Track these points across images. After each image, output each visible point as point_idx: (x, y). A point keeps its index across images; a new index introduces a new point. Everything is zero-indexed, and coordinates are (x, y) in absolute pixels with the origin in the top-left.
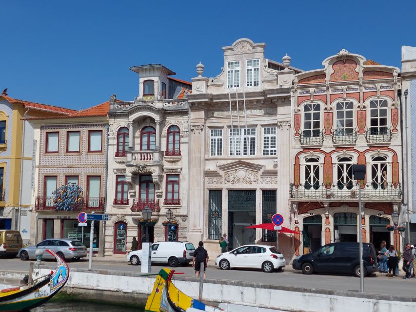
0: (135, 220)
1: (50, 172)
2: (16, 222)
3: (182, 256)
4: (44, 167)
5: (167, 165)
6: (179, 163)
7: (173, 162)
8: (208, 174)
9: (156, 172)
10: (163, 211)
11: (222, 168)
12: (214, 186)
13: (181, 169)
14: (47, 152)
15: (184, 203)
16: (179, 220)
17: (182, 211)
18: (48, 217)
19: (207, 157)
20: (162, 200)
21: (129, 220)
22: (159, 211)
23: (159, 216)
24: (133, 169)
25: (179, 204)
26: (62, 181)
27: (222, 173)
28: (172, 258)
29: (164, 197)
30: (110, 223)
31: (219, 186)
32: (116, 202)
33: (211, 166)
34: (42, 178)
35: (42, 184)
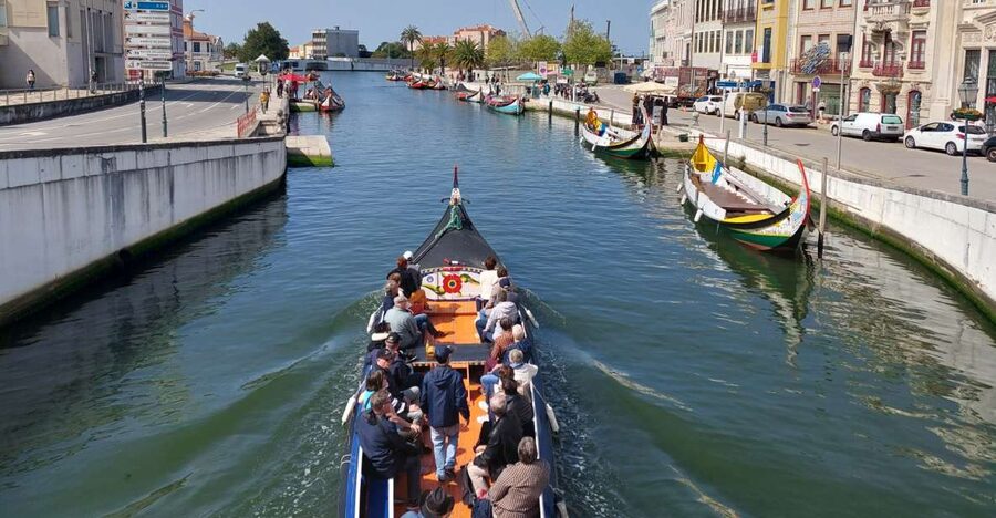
0: (879, 87)
1: (805, 31)
2: (780, 85)
3: (875, 129)
4: (802, 25)
5: (914, 19)
6: (927, 16)
7: (920, 15)
8: (966, 28)
9: (895, 28)
10: (907, 76)
11: (981, 19)
12: (971, 45)
13: (928, 24)
14: (805, 9)
15: (929, 67)
16: (922, 88)
17: (926, 77)
18: (802, 80)
19: (964, 6)
20: (906, 62)
21: (873, 86)
22: (902, 76)
23: (902, 82)
24: (873, 26)
25: (923, 68)
26: (815, 38)
27: (981, 26)
28: (866, 131)
29: (909, 59)
30: (856, 88)
31: (977, 45)
32: (862, 65)
33: (969, 18)
34: (799, 37)
35: (799, 44)
